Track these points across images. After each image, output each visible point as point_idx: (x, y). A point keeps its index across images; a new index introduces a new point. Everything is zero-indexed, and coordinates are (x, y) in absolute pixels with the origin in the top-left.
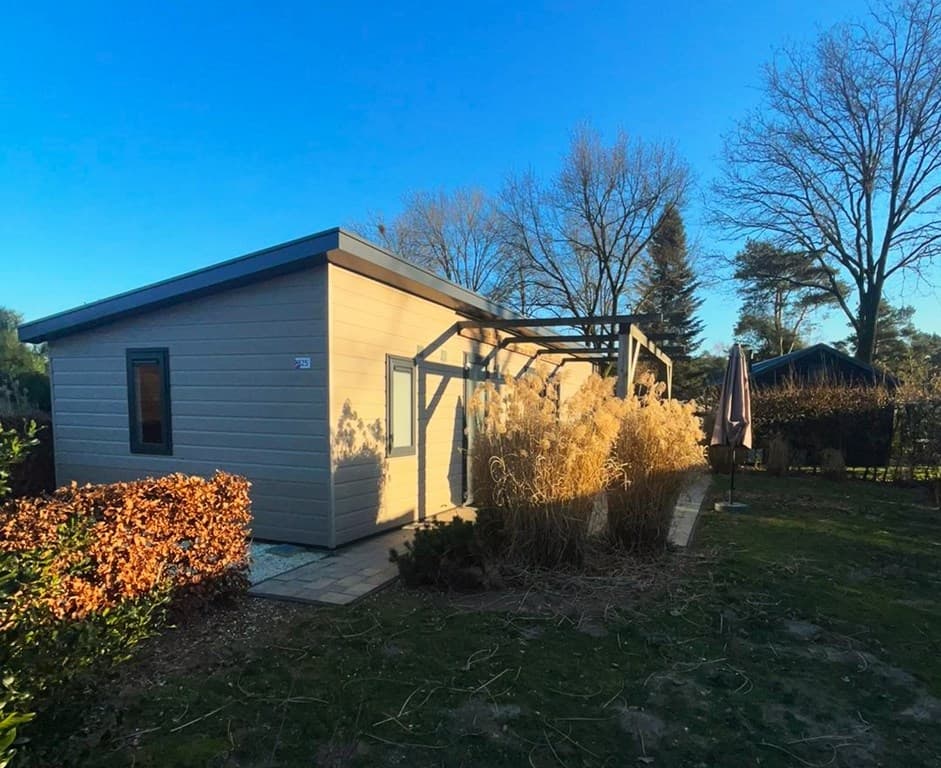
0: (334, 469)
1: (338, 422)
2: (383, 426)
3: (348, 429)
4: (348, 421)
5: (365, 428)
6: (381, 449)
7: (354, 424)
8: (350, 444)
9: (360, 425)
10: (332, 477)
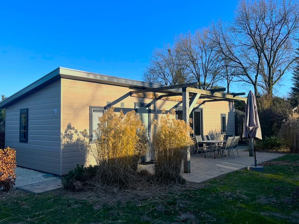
0: (62, 147)
1: (64, 131)
2: (88, 132)
3: (70, 133)
4: (70, 130)
5: (79, 133)
6: (87, 140)
7: (73, 132)
8: (71, 138)
9: (76, 132)
10: (61, 150)
